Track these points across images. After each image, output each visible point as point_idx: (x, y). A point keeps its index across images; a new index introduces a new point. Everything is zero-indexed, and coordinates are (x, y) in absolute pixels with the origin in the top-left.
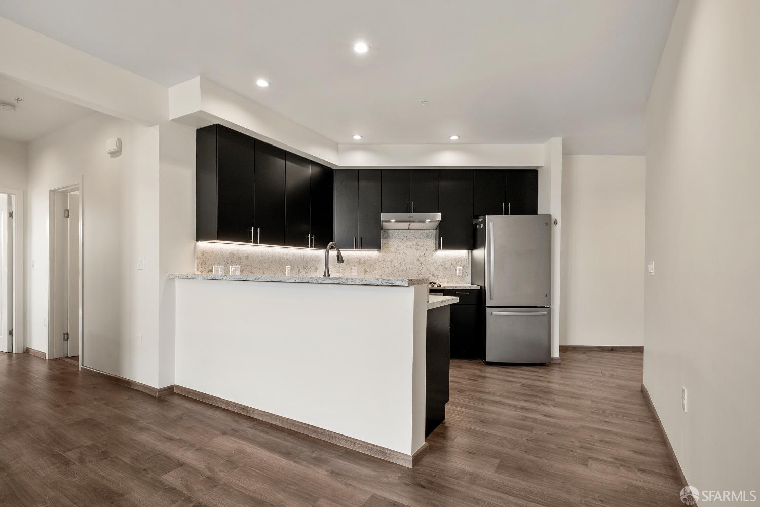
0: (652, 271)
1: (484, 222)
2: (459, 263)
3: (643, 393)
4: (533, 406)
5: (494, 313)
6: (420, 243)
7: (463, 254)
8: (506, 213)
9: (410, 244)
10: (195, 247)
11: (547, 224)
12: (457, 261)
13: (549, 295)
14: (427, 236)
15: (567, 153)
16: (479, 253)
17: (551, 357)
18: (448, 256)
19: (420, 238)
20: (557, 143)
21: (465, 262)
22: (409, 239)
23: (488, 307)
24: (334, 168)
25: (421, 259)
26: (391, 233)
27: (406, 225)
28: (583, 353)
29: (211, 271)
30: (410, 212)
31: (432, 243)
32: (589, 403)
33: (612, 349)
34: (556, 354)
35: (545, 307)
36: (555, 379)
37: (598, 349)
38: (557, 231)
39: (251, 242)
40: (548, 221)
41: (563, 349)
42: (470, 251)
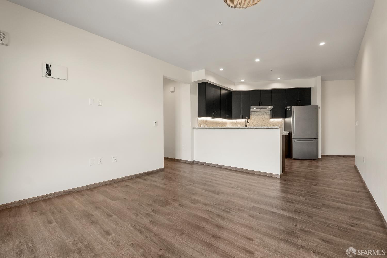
0: (357, 124)
1: (291, 108)
2: (279, 123)
3: (355, 168)
4: (313, 169)
5: (295, 141)
6: (264, 117)
7: (280, 120)
8: (299, 105)
9: (260, 117)
10: (198, 119)
11: (316, 108)
12: (278, 123)
13: (317, 134)
14: (266, 113)
15: (323, 80)
16: (287, 120)
17: (318, 157)
18: (275, 121)
19: (264, 114)
20: (319, 78)
21: (282, 123)
22: (259, 115)
23: (293, 139)
24: (232, 91)
25: (264, 122)
26: (252, 113)
27: (258, 110)
28: (331, 157)
29: (201, 126)
30: (261, 105)
31: (268, 116)
32: (334, 169)
33: (344, 156)
34: (320, 156)
35: (316, 139)
36: (320, 163)
37: (337, 156)
38: (320, 111)
39: (213, 117)
40: (316, 107)
41: (323, 156)
42: (283, 119)
